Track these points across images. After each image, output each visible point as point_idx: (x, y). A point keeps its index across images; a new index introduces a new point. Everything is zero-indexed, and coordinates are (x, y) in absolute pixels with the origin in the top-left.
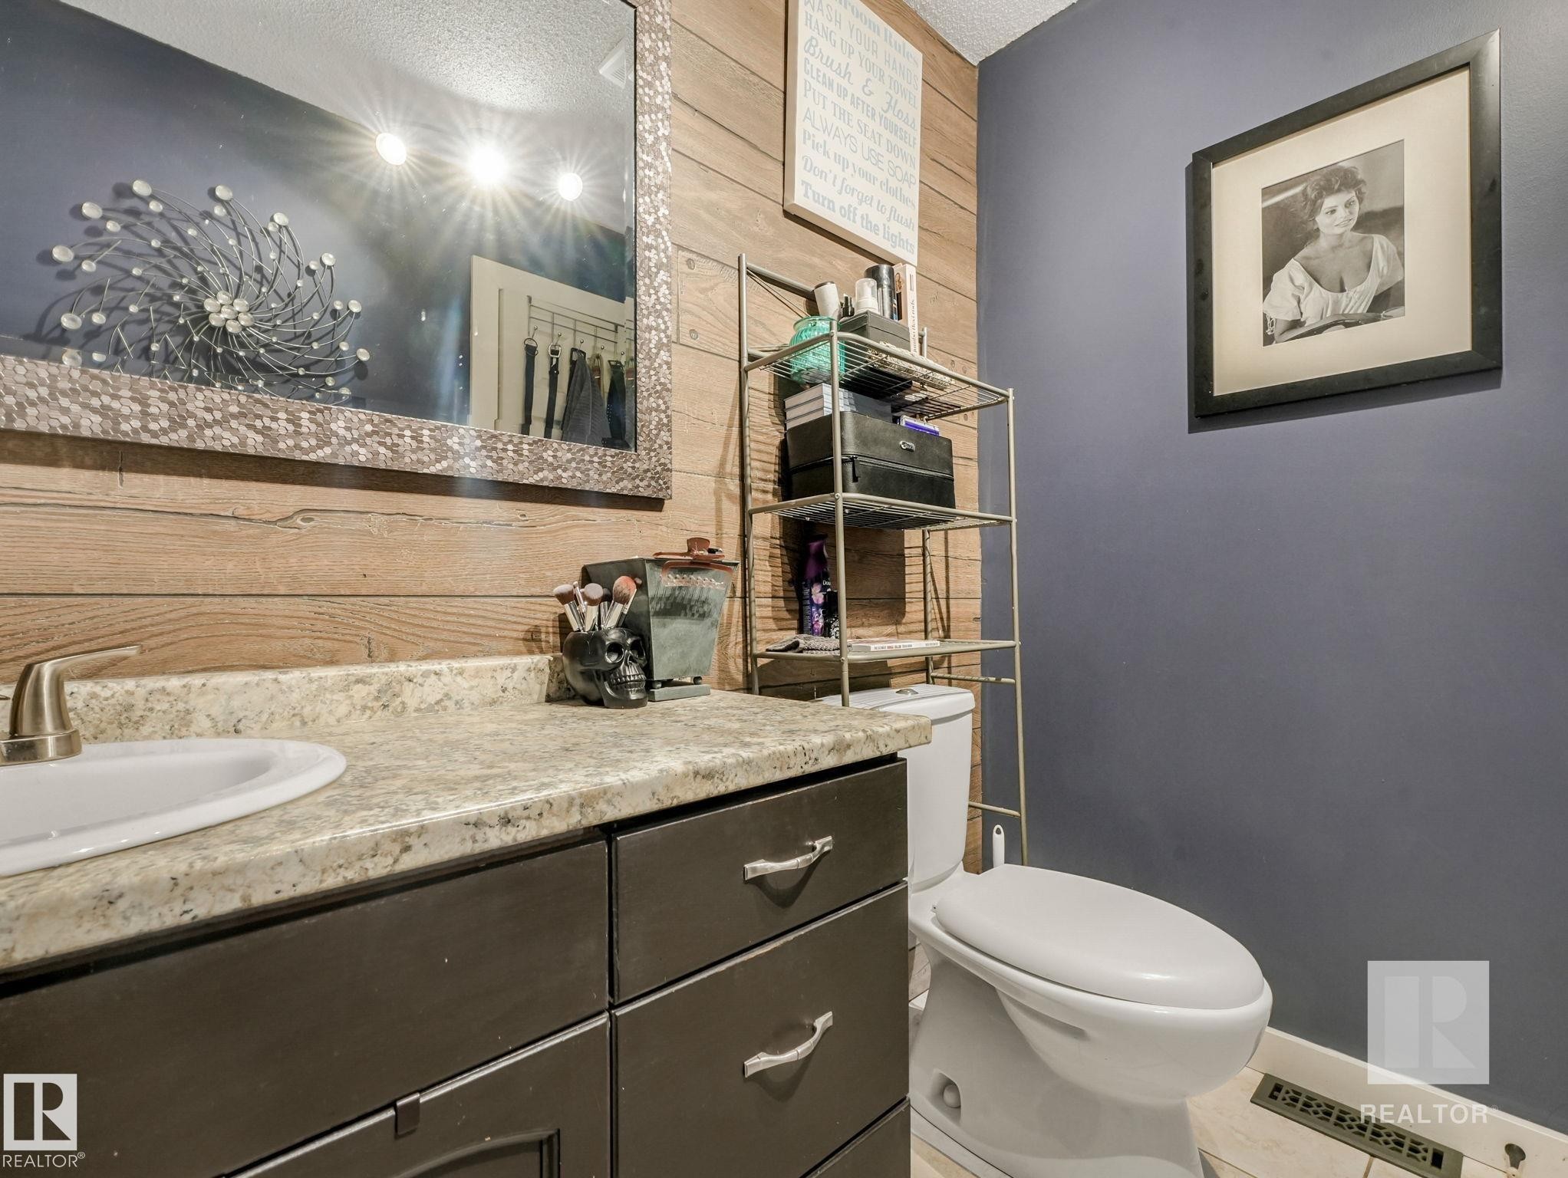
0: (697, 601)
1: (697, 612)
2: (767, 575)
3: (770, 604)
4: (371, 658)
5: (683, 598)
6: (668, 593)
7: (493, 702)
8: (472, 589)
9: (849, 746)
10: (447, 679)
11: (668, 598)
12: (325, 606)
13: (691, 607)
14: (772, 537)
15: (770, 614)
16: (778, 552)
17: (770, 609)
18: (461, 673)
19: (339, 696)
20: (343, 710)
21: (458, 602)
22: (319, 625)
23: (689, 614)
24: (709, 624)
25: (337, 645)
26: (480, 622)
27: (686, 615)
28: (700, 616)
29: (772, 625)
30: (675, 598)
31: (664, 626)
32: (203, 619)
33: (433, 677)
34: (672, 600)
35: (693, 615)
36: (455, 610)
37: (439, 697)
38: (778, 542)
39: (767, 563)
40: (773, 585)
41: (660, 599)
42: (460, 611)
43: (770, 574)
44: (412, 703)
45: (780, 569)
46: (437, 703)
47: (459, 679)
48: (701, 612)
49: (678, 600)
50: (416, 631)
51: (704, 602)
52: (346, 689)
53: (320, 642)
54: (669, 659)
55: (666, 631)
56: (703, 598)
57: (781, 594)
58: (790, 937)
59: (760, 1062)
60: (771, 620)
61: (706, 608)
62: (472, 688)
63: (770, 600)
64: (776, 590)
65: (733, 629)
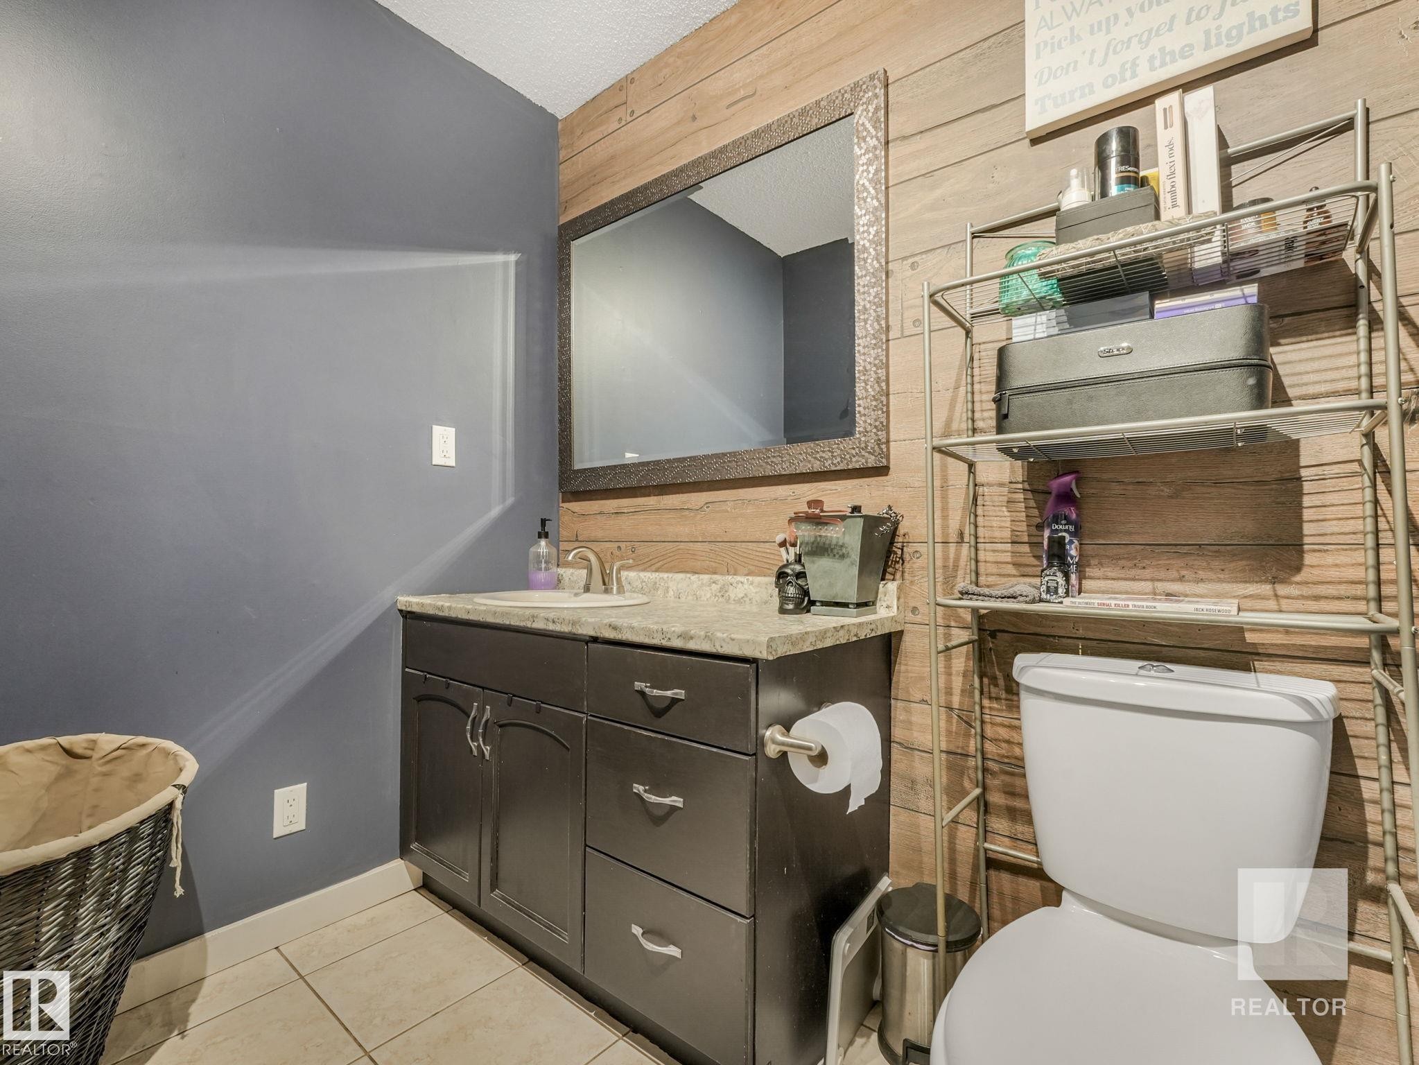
0: (836, 545)
1: (838, 553)
2: (1005, 521)
3: (1010, 549)
4: (728, 573)
5: (824, 543)
6: (812, 540)
7: (766, 603)
8: (768, 538)
9: (692, 638)
10: (746, 586)
11: (813, 543)
12: (713, 546)
13: (832, 550)
14: (1011, 483)
15: (1009, 560)
16: (1021, 496)
17: (1009, 554)
18: (752, 584)
19: (708, 588)
20: (708, 595)
21: (762, 545)
22: (711, 555)
23: (831, 555)
24: (849, 562)
25: (717, 565)
26: (772, 557)
27: (829, 555)
28: (840, 556)
29: (1011, 570)
30: (818, 543)
31: (813, 562)
32: (681, 552)
33: (740, 584)
34: (815, 545)
35: (834, 556)
36: (761, 550)
37: (742, 595)
38: (1020, 486)
39: (1004, 509)
40: (1013, 531)
41: (807, 543)
42: (763, 550)
43: (1009, 519)
44: (733, 596)
45: (1024, 514)
46: (743, 598)
47: (751, 587)
48: (841, 553)
49: (821, 544)
50: (745, 560)
51: (842, 546)
52: (710, 585)
53: (712, 563)
54: (820, 586)
55: (816, 566)
56: (840, 543)
57: (1026, 539)
58: (660, 736)
59: (639, 788)
60: (1010, 566)
61: (844, 550)
62: (756, 593)
63: (1010, 545)
64: (1017, 536)
65: (960, 573)
